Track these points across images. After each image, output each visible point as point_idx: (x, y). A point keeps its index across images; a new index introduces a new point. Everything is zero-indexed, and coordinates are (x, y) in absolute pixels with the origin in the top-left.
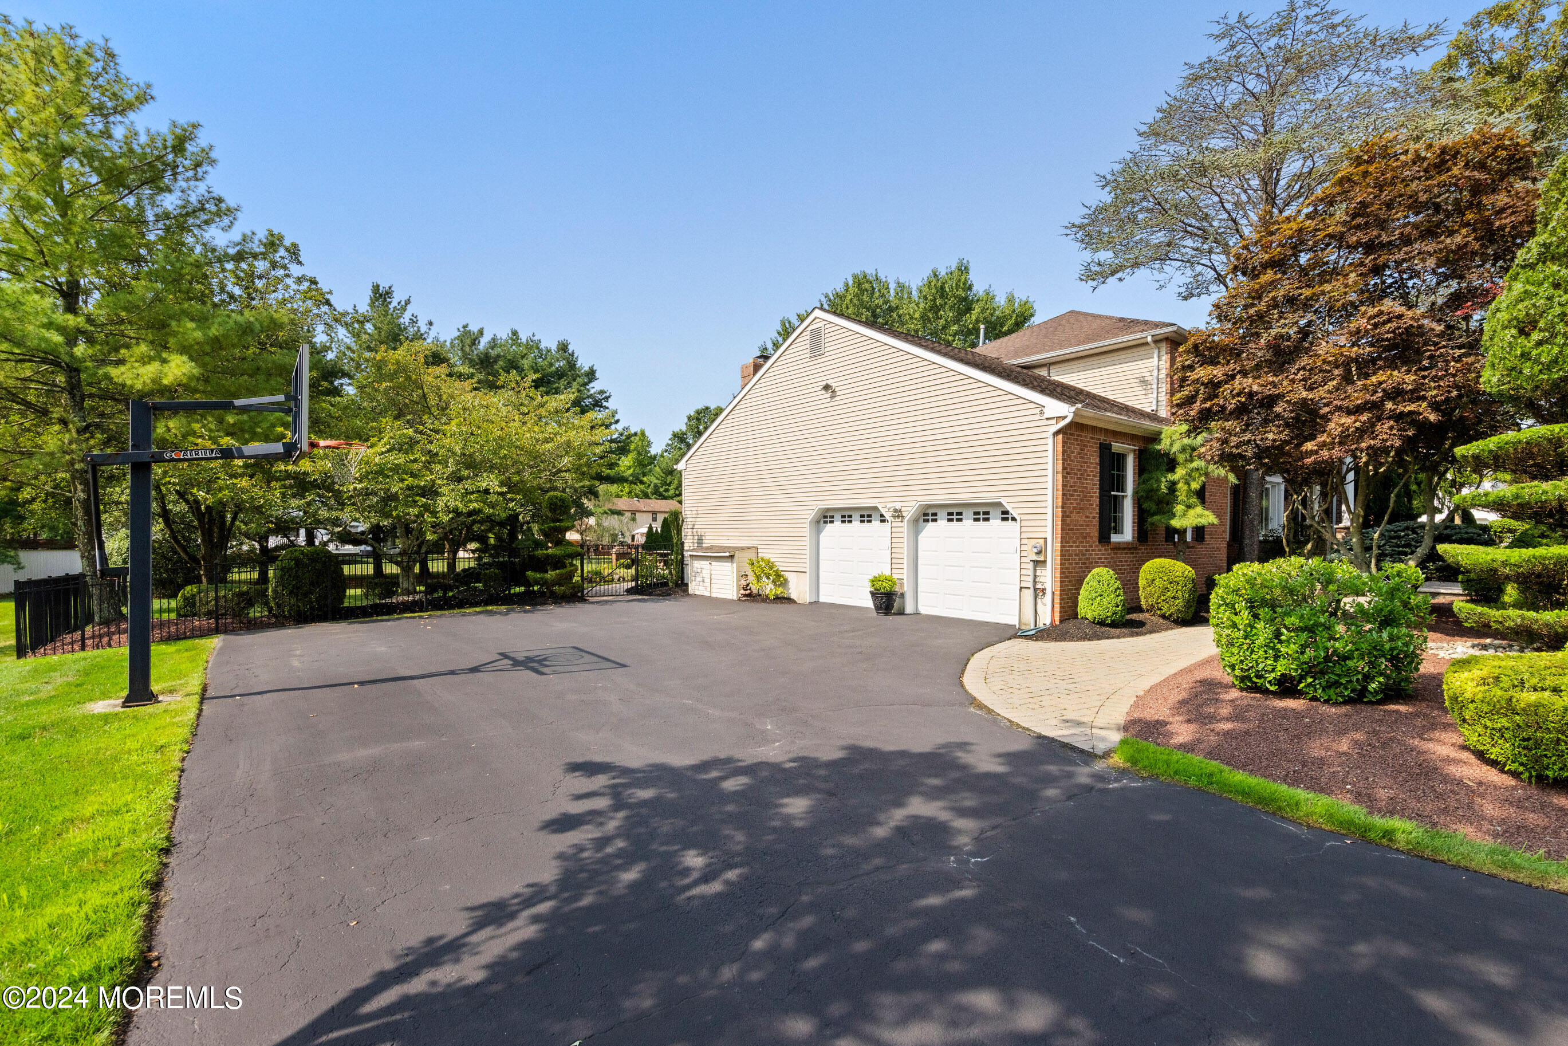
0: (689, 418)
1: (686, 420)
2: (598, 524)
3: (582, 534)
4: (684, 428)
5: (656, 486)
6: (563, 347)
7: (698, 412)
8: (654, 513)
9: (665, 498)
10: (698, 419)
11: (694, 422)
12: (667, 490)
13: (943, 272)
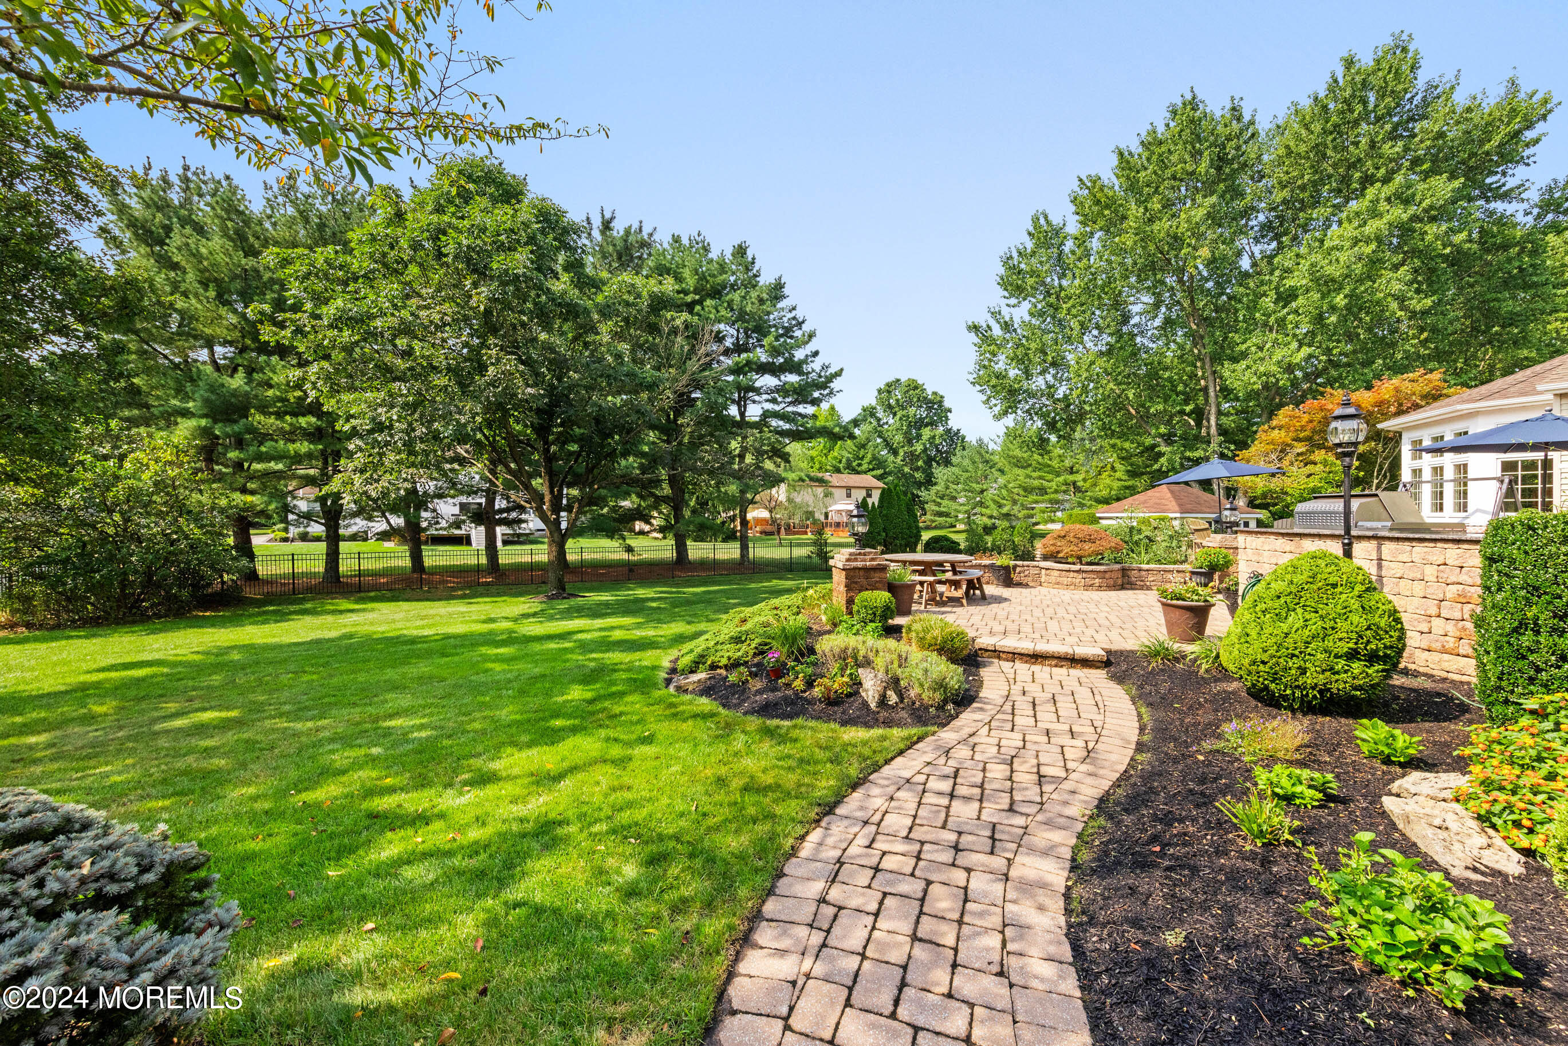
0: (880, 391)
1: (876, 393)
2: (790, 500)
3: (771, 512)
4: (874, 402)
5: (848, 460)
6: (741, 251)
7: (889, 385)
8: (849, 489)
9: (858, 473)
10: (889, 392)
11: (885, 395)
12: (860, 465)
13: (1366, 60)
